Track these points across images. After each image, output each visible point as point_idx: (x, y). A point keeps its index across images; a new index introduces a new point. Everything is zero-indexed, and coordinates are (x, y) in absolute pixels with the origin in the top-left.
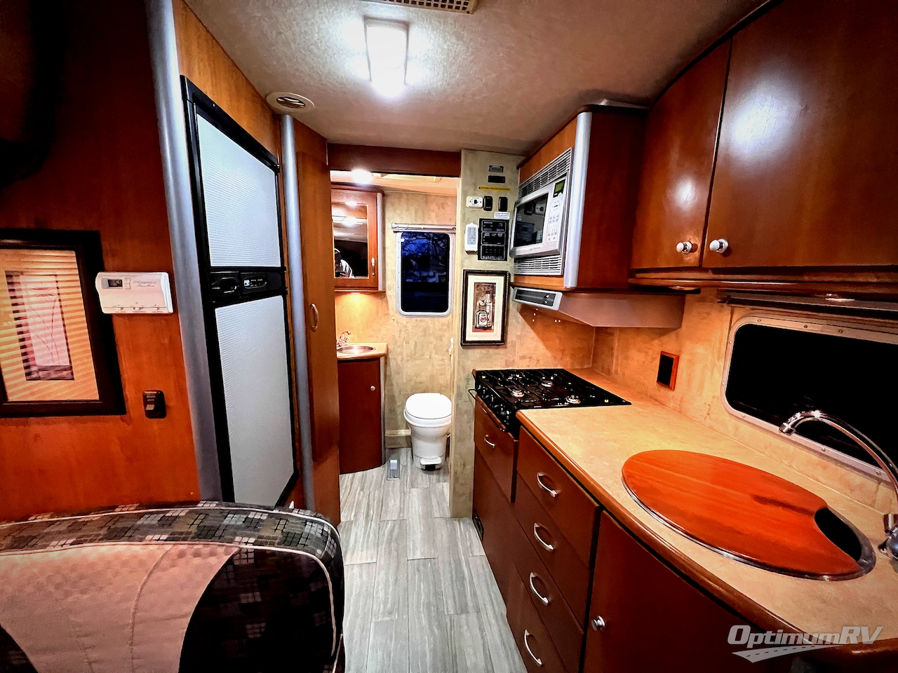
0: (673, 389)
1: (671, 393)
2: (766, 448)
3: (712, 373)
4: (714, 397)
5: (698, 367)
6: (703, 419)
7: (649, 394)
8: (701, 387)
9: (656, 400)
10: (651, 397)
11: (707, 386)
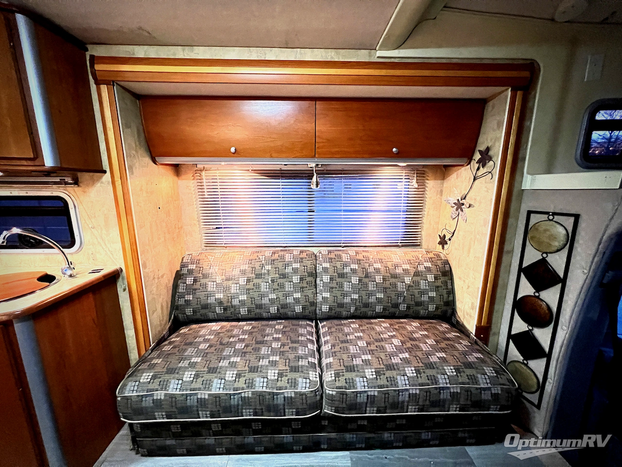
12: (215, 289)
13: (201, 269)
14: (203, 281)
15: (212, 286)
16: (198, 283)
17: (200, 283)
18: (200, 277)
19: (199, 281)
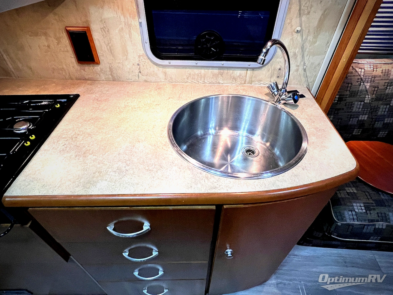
0: (98, 63)
1: (97, 68)
2: (188, 78)
3: (130, 34)
4: (139, 56)
5: (115, 33)
6: (137, 78)
7: (74, 77)
8: (125, 52)
9: (86, 79)
10: (77, 79)
11: (130, 48)
12: (360, 109)
13: (350, 85)
14: (349, 100)
15: (358, 106)
16: (343, 103)
17: (345, 102)
18: (347, 95)
19: (345, 100)
